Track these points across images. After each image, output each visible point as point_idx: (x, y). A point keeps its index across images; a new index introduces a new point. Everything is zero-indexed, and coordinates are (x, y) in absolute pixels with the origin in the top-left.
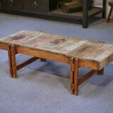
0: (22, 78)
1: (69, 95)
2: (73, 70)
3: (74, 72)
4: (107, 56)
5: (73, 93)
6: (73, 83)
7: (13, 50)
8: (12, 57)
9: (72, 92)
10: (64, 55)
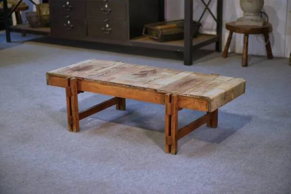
0: (87, 131)
1: (162, 155)
2: (169, 113)
3: (170, 117)
4: (223, 91)
5: (170, 151)
6: (170, 134)
7: (74, 86)
8: (73, 98)
9: (167, 149)
10: (156, 90)
